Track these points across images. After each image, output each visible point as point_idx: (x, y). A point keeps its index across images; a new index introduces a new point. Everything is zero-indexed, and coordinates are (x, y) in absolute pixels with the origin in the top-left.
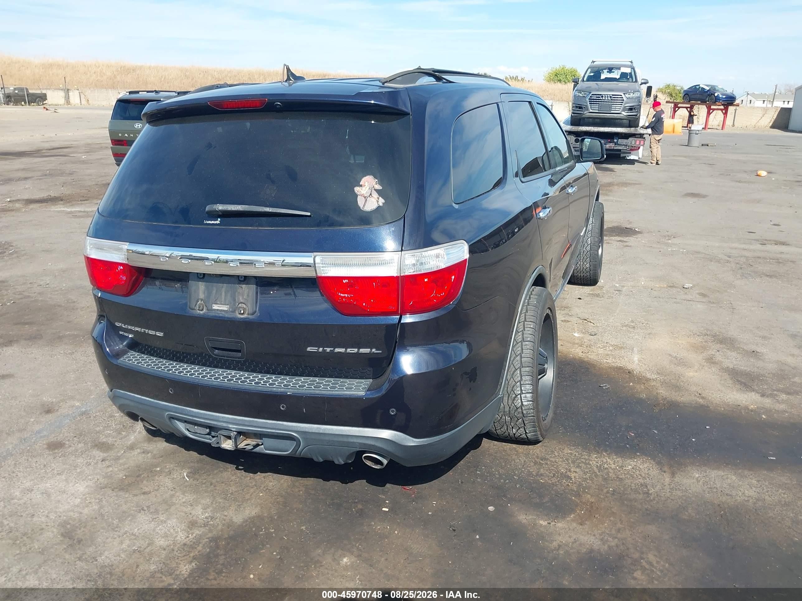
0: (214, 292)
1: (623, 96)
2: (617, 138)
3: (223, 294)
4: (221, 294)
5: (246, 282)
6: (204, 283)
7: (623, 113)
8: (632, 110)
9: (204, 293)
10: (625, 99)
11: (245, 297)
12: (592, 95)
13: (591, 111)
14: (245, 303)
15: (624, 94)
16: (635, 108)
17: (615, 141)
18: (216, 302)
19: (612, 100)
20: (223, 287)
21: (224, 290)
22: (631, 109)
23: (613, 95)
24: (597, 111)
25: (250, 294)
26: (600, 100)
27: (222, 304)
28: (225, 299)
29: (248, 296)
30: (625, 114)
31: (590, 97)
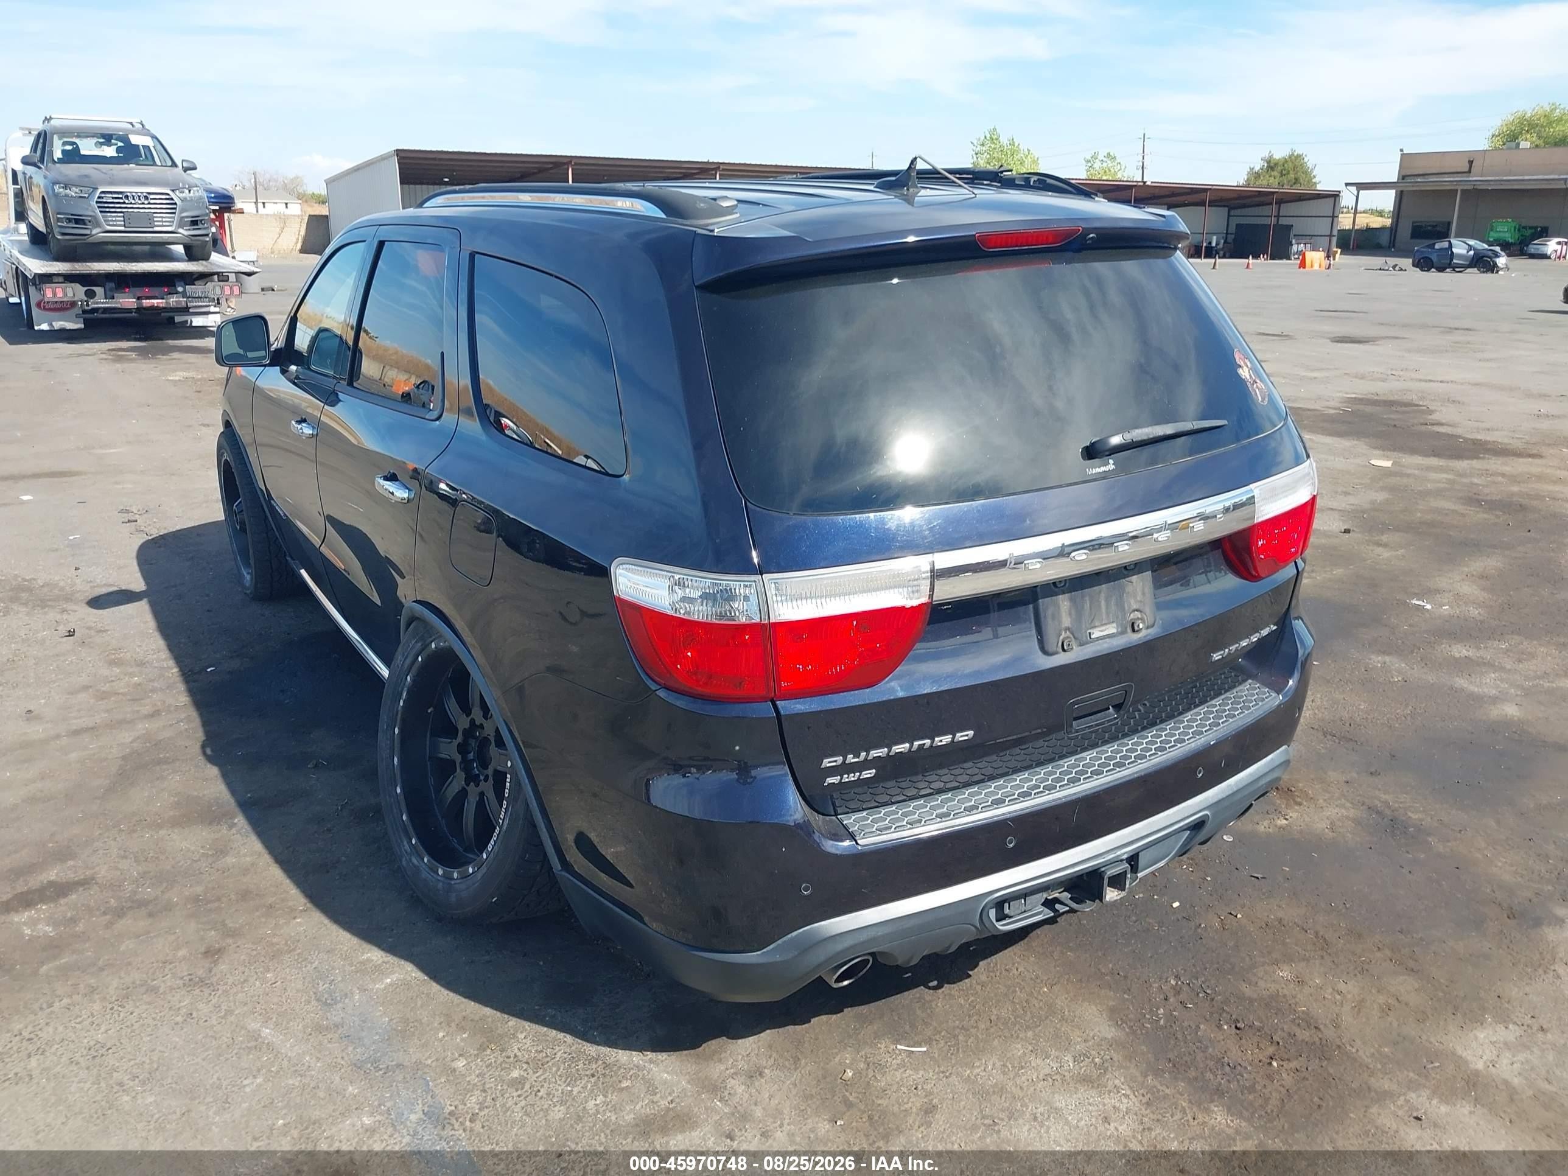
0: (1087, 605)
1: (172, 195)
2: (183, 284)
3: (1103, 603)
4: (1100, 606)
5: (1136, 569)
6: (1067, 595)
7: (180, 230)
8: (197, 225)
9: (1070, 614)
10: (176, 200)
11: (1139, 599)
12: (102, 192)
13: (109, 228)
14: (1141, 608)
15: (173, 191)
16: (201, 221)
17: (180, 289)
18: (1092, 625)
19: (149, 203)
20: (1100, 592)
21: (1103, 595)
22: (194, 223)
23: (149, 193)
24: (122, 228)
25: (1146, 590)
26: (124, 203)
27: (1103, 625)
28: (1108, 614)
29: (1144, 594)
30: (186, 233)
31: (99, 197)
